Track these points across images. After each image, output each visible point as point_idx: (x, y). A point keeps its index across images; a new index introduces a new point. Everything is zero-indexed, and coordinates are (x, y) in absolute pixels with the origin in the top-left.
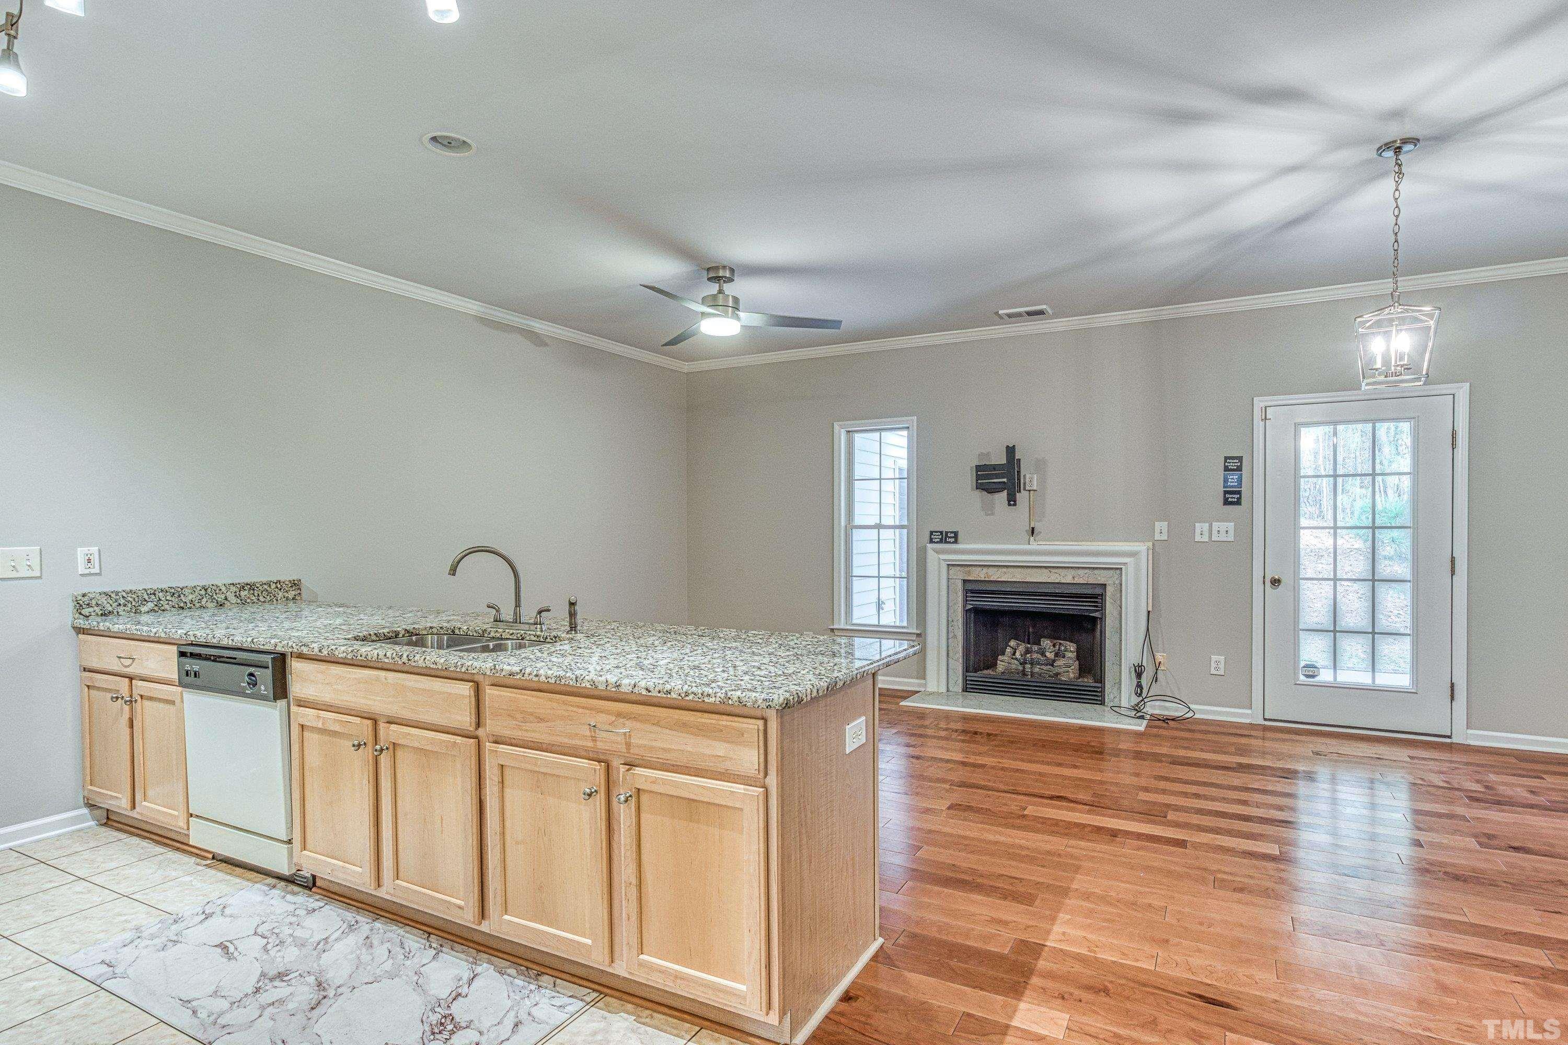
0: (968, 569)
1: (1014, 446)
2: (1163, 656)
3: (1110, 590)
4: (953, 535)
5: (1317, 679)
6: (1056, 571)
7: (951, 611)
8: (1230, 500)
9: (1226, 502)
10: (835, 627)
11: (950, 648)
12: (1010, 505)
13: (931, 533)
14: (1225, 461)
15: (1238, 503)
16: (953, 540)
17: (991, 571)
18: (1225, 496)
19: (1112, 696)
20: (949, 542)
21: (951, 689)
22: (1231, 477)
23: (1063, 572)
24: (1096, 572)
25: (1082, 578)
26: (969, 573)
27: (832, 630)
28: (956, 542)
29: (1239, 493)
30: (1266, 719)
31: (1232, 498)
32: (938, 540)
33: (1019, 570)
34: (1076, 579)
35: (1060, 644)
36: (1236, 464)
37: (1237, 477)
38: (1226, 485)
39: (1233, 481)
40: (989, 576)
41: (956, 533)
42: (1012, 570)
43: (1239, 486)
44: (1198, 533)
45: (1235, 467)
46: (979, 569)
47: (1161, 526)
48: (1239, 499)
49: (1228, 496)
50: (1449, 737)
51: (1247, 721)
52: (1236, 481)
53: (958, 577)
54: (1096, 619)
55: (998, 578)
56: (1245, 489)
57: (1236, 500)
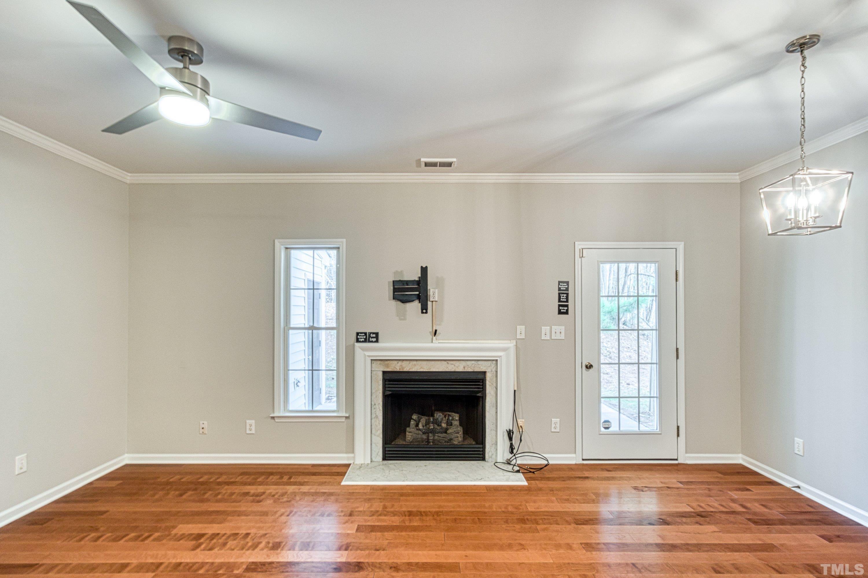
0: (387, 362)
1: (426, 267)
2: (522, 421)
3: (489, 376)
4: (374, 335)
5: (610, 429)
6: (452, 362)
7: (374, 396)
8: (562, 311)
9: (560, 313)
10: (276, 415)
11: (373, 427)
12: (422, 313)
13: (358, 334)
14: (559, 285)
15: (567, 313)
16: (374, 340)
17: (404, 364)
18: (559, 308)
19: (490, 454)
20: (372, 342)
21: (374, 459)
22: (563, 295)
23: (457, 363)
24: (479, 362)
25: (470, 368)
26: (387, 366)
27: (273, 418)
28: (377, 341)
29: (567, 306)
30: (583, 460)
31: (563, 309)
32: (363, 340)
33: (425, 362)
34: (466, 369)
35: (449, 415)
36: (565, 287)
37: (566, 295)
38: (560, 301)
39: (563, 298)
40: (403, 368)
41: (377, 334)
42: (420, 362)
43: (567, 301)
44: (543, 333)
45: (565, 289)
46: (396, 362)
47: (521, 329)
48: (567, 310)
49: (561, 308)
50: (677, 460)
51: (573, 462)
52: (565, 298)
53: (379, 369)
54: (479, 397)
55: (410, 369)
56: (570, 304)
57: (565, 311)
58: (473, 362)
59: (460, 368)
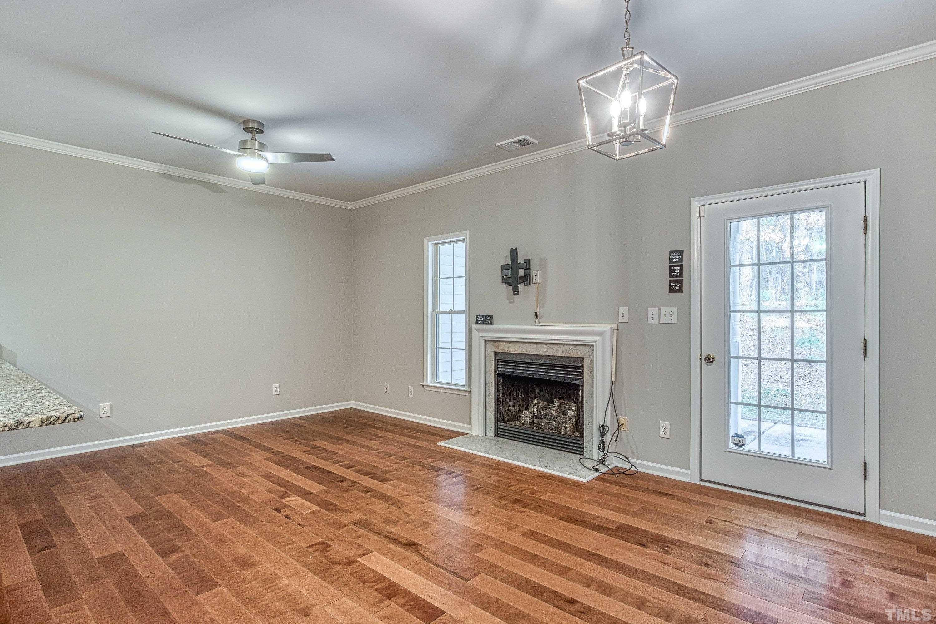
0: (497, 344)
1: (516, 248)
2: (625, 419)
3: (587, 363)
4: (489, 318)
5: (745, 448)
6: (551, 346)
7: (488, 375)
8: (674, 288)
9: (671, 290)
10: (424, 384)
11: (487, 404)
12: (515, 294)
13: (477, 316)
14: (670, 255)
15: (680, 290)
16: (489, 322)
17: (511, 345)
18: (670, 284)
19: (588, 449)
20: (487, 324)
21: (488, 434)
22: (675, 268)
23: (556, 348)
24: (577, 347)
25: (569, 352)
26: (498, 347)
27: (423, 385)
28: (491, 323)
29: (681, 281)
30: (702, 480)
31: (675, 286)
32: (481, 322)
33: (528, 345)
34: (564, 353)
35: (565, 404)
36: (678, 257)
37: (679, 268)
38: (671, 276)
39: (675, 271)
40: (510, 350)
41: (491, 316)
42: (523, 345)
43: (681, 275)
44: (650, 316)
45: (678, 260)
46: (504, 344)
47: (623, 310)
48: (681, 287)
49: (672, 284)
50: (863, 515)
51: (687, 480)
52: (678, 271)
53: (492, 349)
54: (578, 385)
55: (515, 351)
56: (685, 278)
57: (678, 288)
58: (571, 347)
59: (558, 352)
